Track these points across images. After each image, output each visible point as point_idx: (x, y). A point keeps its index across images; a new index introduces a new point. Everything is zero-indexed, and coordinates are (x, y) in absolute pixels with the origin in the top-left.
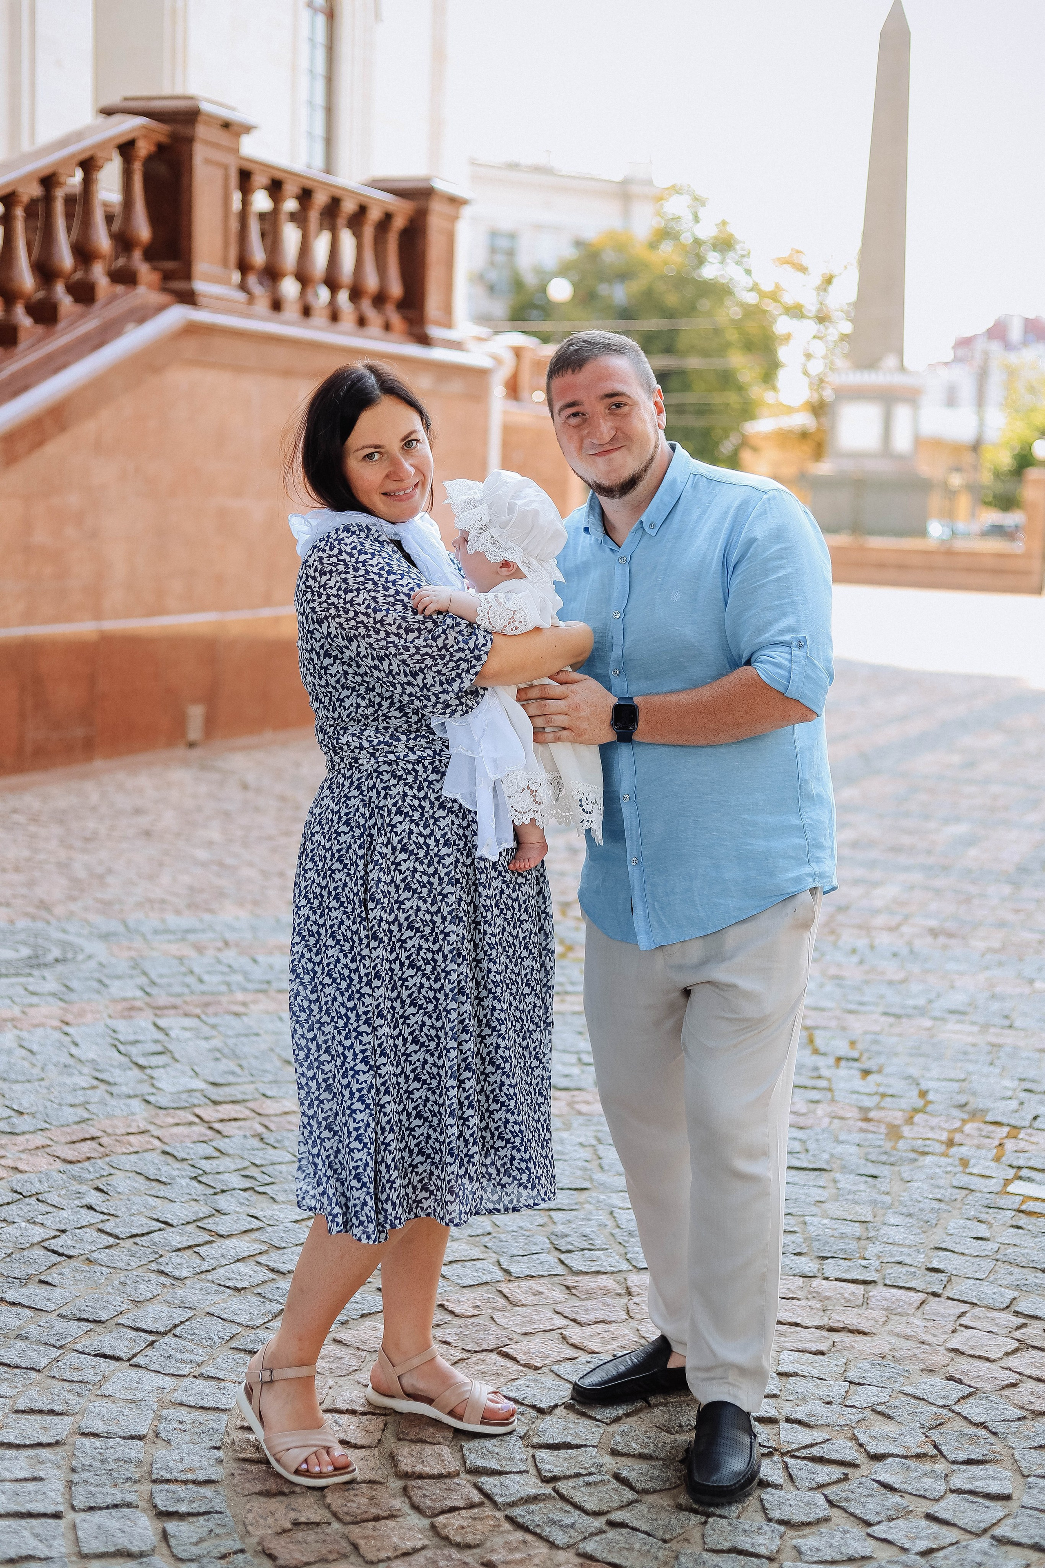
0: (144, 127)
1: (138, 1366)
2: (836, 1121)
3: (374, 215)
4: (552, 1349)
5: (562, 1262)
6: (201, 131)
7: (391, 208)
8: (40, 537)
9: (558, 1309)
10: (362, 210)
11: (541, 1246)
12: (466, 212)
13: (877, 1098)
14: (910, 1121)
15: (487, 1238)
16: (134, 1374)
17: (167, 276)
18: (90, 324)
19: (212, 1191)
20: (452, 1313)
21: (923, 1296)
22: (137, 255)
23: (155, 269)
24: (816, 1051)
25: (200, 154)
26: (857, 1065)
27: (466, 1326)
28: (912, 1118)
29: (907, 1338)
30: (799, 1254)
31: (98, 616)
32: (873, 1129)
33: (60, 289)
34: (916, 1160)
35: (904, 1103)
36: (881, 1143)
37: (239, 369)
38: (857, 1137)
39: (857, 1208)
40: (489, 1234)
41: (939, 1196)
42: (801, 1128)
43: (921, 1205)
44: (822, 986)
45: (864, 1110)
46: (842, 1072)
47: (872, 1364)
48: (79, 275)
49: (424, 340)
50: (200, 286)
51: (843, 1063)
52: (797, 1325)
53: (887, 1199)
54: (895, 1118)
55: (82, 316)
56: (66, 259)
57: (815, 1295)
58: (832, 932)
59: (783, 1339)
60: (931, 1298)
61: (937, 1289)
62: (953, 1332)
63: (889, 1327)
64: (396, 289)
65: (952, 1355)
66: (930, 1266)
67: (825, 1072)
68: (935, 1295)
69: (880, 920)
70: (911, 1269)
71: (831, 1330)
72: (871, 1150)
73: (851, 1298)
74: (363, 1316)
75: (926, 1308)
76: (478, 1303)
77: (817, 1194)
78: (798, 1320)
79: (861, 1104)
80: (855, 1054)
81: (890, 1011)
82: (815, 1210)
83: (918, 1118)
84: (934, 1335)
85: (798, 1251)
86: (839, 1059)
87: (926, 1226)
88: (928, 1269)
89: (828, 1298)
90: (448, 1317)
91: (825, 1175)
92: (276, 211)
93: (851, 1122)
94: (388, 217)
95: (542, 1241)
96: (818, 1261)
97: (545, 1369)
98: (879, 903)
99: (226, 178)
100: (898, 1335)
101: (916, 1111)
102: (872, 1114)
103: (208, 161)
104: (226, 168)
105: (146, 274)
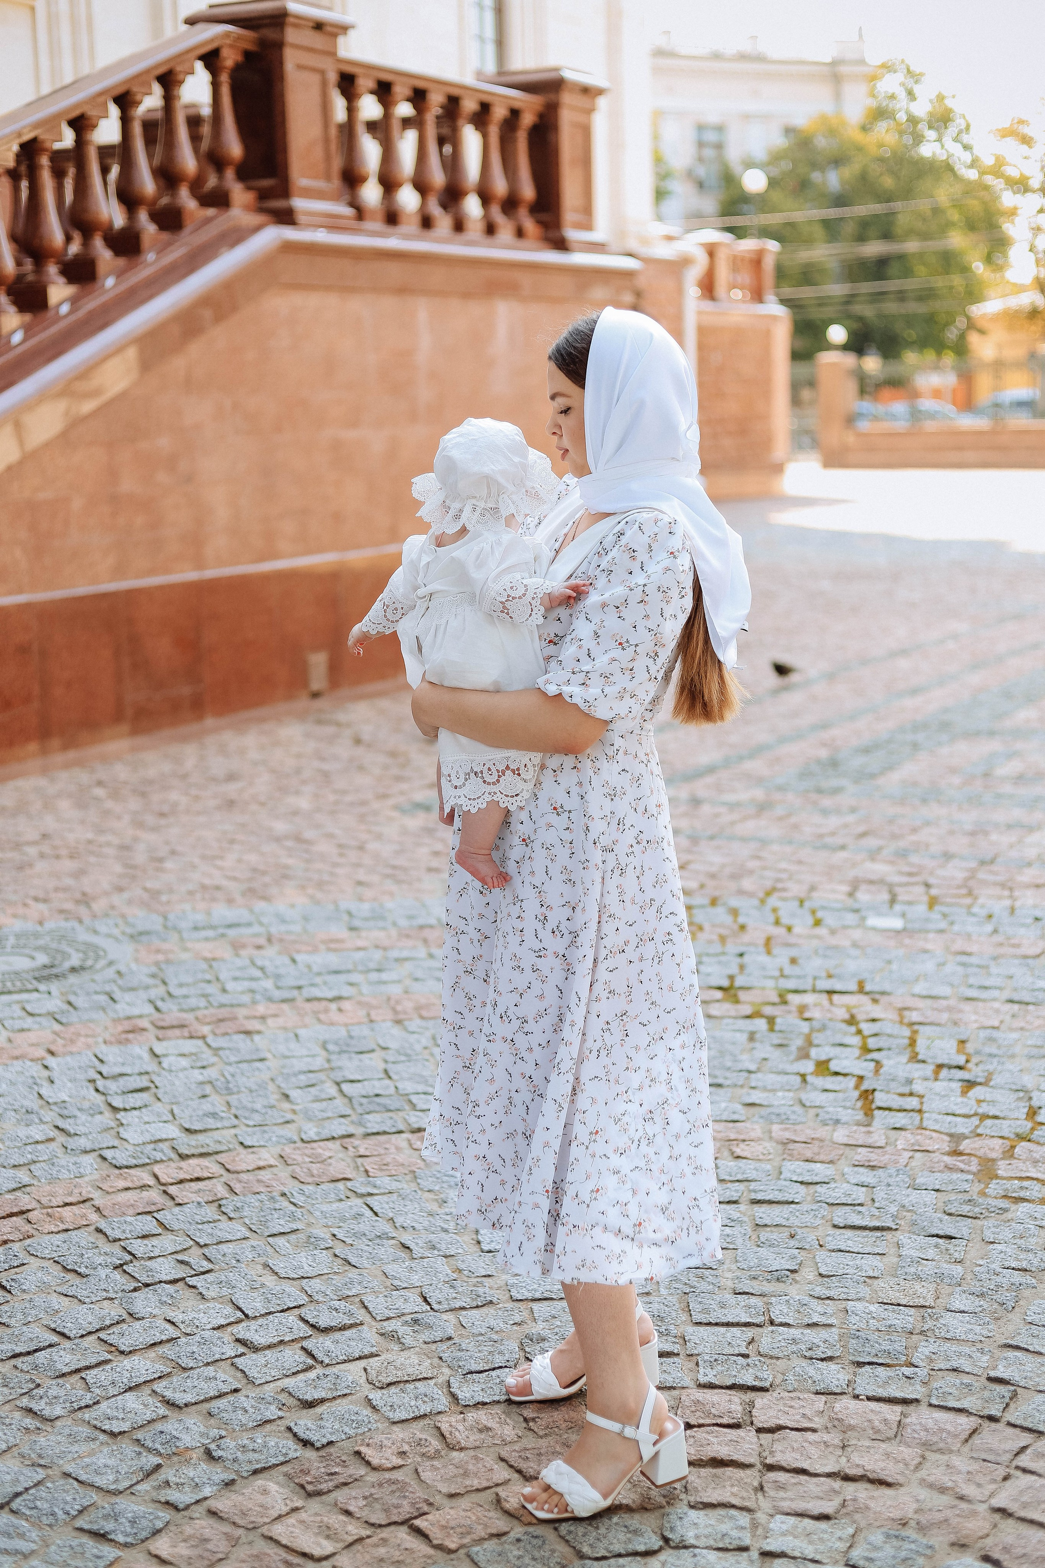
0: (227, 35)
2: (918, 1155)
3: (499, 113)
4: (478, 1521)
6: (291, 35)
7: (517, 105)
8: (128, 485)
9: (504, 1454)
10: (485, 108)
12: (602, 102)
13: (975, 1121)
14: (1009, 1153)
15: (443, 1346)
17: (263, 195)
18: (176, 253)
19: (133, 1285)
20: (368, 1464)
21: (973, 1422)
22: (230, 174)
23: (249, 188)
24: (914, 1058)
25: (291, 59)
26: (960, 1074)
27: (380, 1484)
28: (1013, 1147)
29: (943, 1490)
30: (830, 1359)
31: (200, 565)
32: (962, 1166)
33: (143, 216)
34: (1006, 1210)
35: (1006, 1128)
36: (966, 1186)
37: (347, 289)
38: (936, 1180)
39: (918, 1286)
40: (450, 1338)
41: (1024, 1265)
42: (873, 1168)
43: (999, 1279)
44: (941, 965)
45: (956, 1138)
46: (939, 1086)
47: (888, 1536)
48: (165, 201)
49: (561, 245)
50: (299, 203)
51: (944, 1073)
52: (803, 1472)
53: (958, 1270)
54: (993, 1149)
55: (169, 244)
56: (147, 184)
57: (838, 1424)
58: (970, 894)
59: (782, 1494)
60: (986, 1423)
61: (994, 1412)
62: (1006, 1478)
63: (922, 1474)
64: (528, 191)
65: (997, 1516)
66: (993, 1374)
67: (918, 1087)
68: (992, 1419)
69: (1027, 876)
70: (967, 1379)
71: (847, 1478)
72: (953, 1197)
73: (882, 1427)
74: (256, 1472)
75: (976, 1440)
76: (406, 1448)
77: (871, 1265)
78: (805, 1465)
79: (953, 1131)
80: (961, 1060)
81: (1016, 997)
82: (864, 1291)
83: (1022, 1148)
84: (979, 1485)
85: (829, 1354)
86: (940, 1066)
87: (1001, 1312)
88: (990, 1379)
89: (851, 1428)
90: (360, 1472)
91: (888, 1235)
92: (387, 115)
93: (936, 1157)
94: (515, 114)
96: (852, 1369)
98: (1031, 853)
99: (324, 84)
100: (931, 1486)
101: (1021, 1137)
102: (965, 1146)
103: (300, 67)
104: (322, 73)
105: (240, 194)
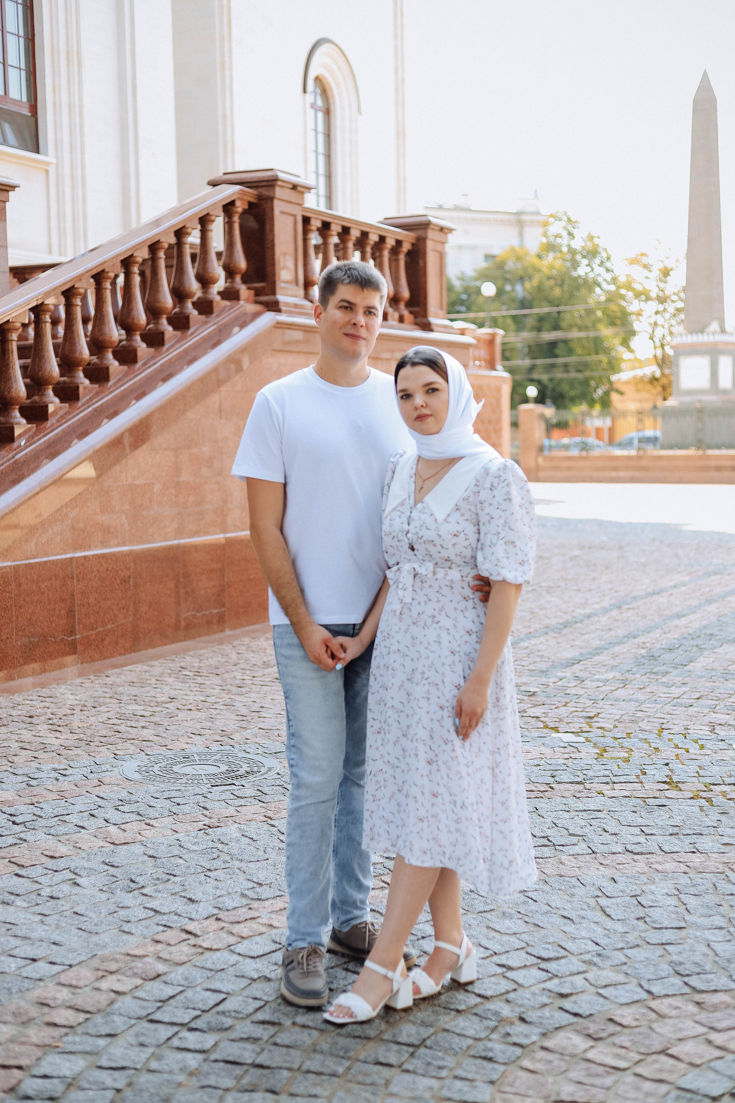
0: (239, 192)
1: (407, 1071)
3: (390, 242)
5: (686, 984)
6: (279, 193)
7: (400, 238)
8: (185, 477)
10: (382, 239)
11: (667, 972)
12: (451, 238)
15: (625, 968)
16: (407, 1077)
17: (258, 293)
18: (209, 329)
19: (416, 938)
20: (620, 1024)
22: (238, 279)
23: (249, 288)
25: (278, 207)
27: (635, 1034)
31: (224, 531)
33: (189, 305)
40: (625, 963)
48: (202, 295)
49: (427, 327)
50: (282, 298)
55: (205, 323)
56: (193, 284)
64: (406, 293)
74: (557, 1029)
76: (637, 1017)
90: (618, 1028)
92: (325, 244)
94: (399, 243)
95: (666, 969)
97: (704, 1066)
99: (295, 223)
103: (283, 212)
104: (295, 216)
105: (244, 291)
